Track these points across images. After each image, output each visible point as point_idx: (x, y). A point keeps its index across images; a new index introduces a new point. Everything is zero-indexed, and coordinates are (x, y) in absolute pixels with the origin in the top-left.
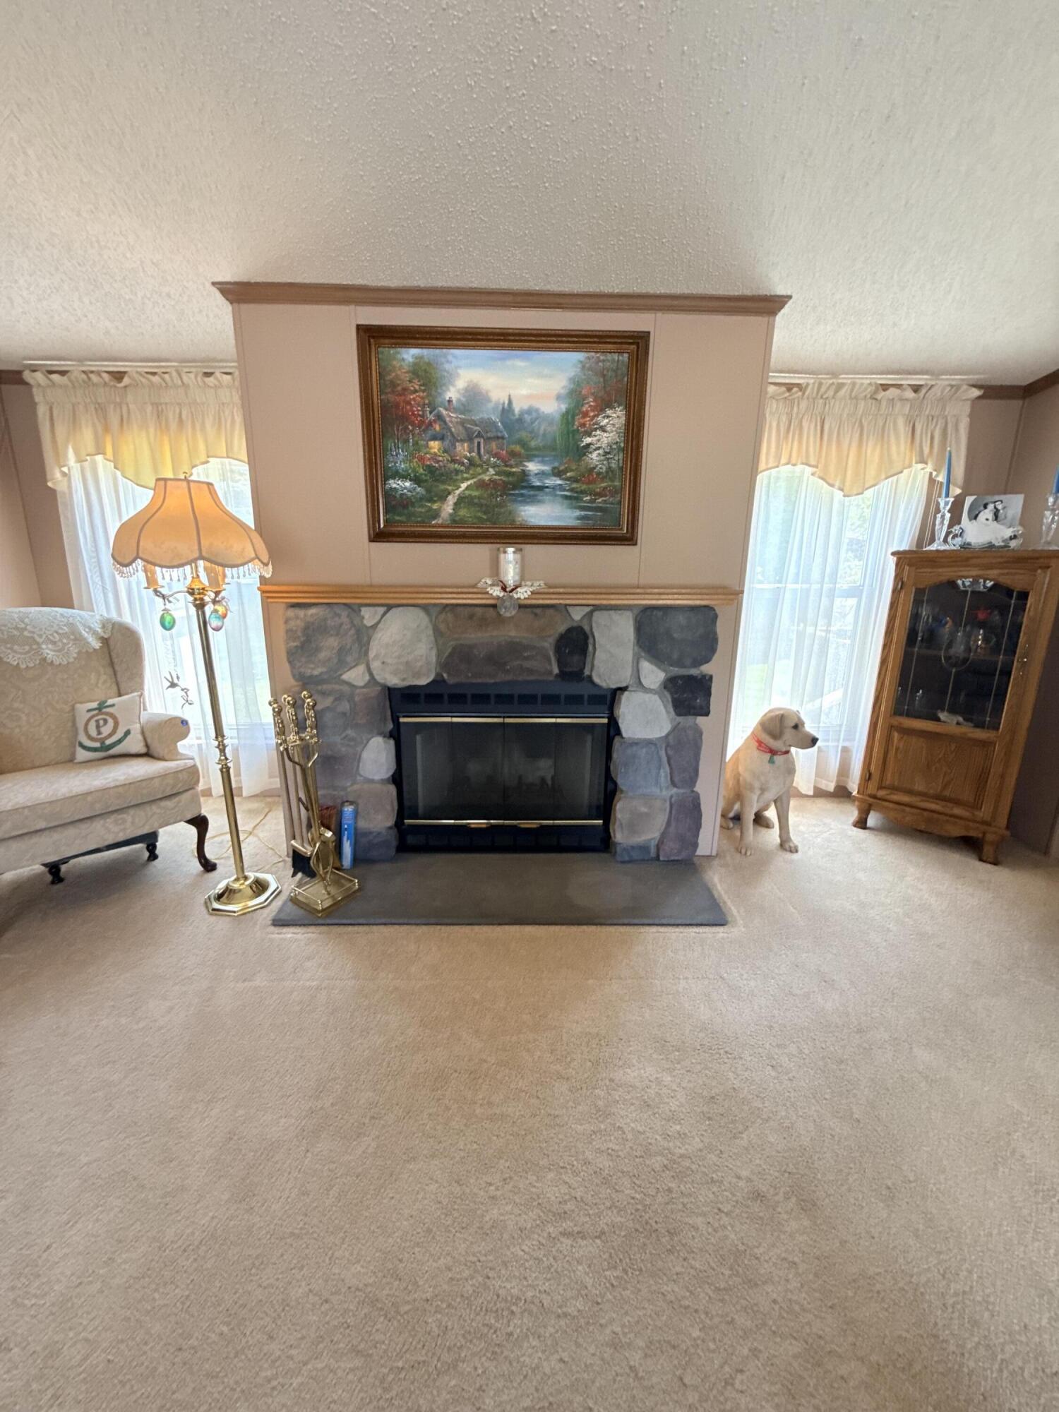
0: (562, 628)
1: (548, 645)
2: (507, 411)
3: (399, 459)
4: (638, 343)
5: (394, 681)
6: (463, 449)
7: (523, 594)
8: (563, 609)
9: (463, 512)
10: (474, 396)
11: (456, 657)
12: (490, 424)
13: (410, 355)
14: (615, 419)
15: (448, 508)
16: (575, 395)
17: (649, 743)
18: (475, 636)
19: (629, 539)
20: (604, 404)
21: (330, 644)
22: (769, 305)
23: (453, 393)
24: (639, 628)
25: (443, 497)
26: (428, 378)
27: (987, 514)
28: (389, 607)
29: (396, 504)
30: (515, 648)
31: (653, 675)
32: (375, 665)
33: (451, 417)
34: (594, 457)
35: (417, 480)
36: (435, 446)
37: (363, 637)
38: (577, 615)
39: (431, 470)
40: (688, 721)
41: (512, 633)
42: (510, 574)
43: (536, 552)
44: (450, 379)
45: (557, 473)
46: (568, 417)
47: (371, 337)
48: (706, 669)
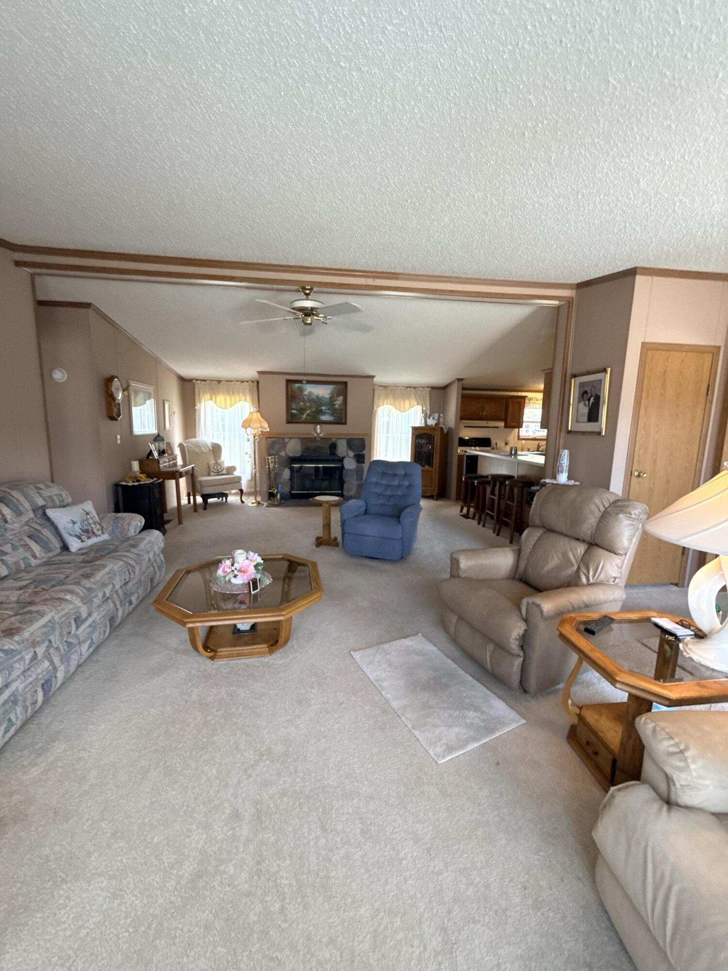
0: (330, 443)
1: (327, 446)
2: (317, 397)
3: (294, 406)
4: (345, 383)
5: (291, 455)
6: (308, 404)
7: (321, 435)
8: (330, 439)
9: (308, 418)
10: (310, 393)
11: (306, 450)
12: (313, 399)
13: (297, 385)
14: (341, 398)
15: (304, 416)
16: (332, 394)
17: (351, 470)
18: (311, 445)
19: (345, 423)
20: (338, 396)
21: (277, 447)
22: (372, 377)
23: (306, 393)
24: (348, 443)
25: (303, 414)
26: (301, 390)
27: (431, 418)
28: (291, 438)
29: (293, 415)
30: (320, 448)
31: (351, 454)
32: (287, 452)
33: (306, 398)
34: (337, 406)
35: (298, 410)
36: (302, 403)
37: (285, 444)
38: (334, 440)
39: (301, 409)
40: (360, 465)
41: (319, 444)
42: (319, 431)
43: (324, 426)
44: (306, 390)
45: (329, 409)
46: (331, 398)
47: (288, 382)
48: (364, 452)
